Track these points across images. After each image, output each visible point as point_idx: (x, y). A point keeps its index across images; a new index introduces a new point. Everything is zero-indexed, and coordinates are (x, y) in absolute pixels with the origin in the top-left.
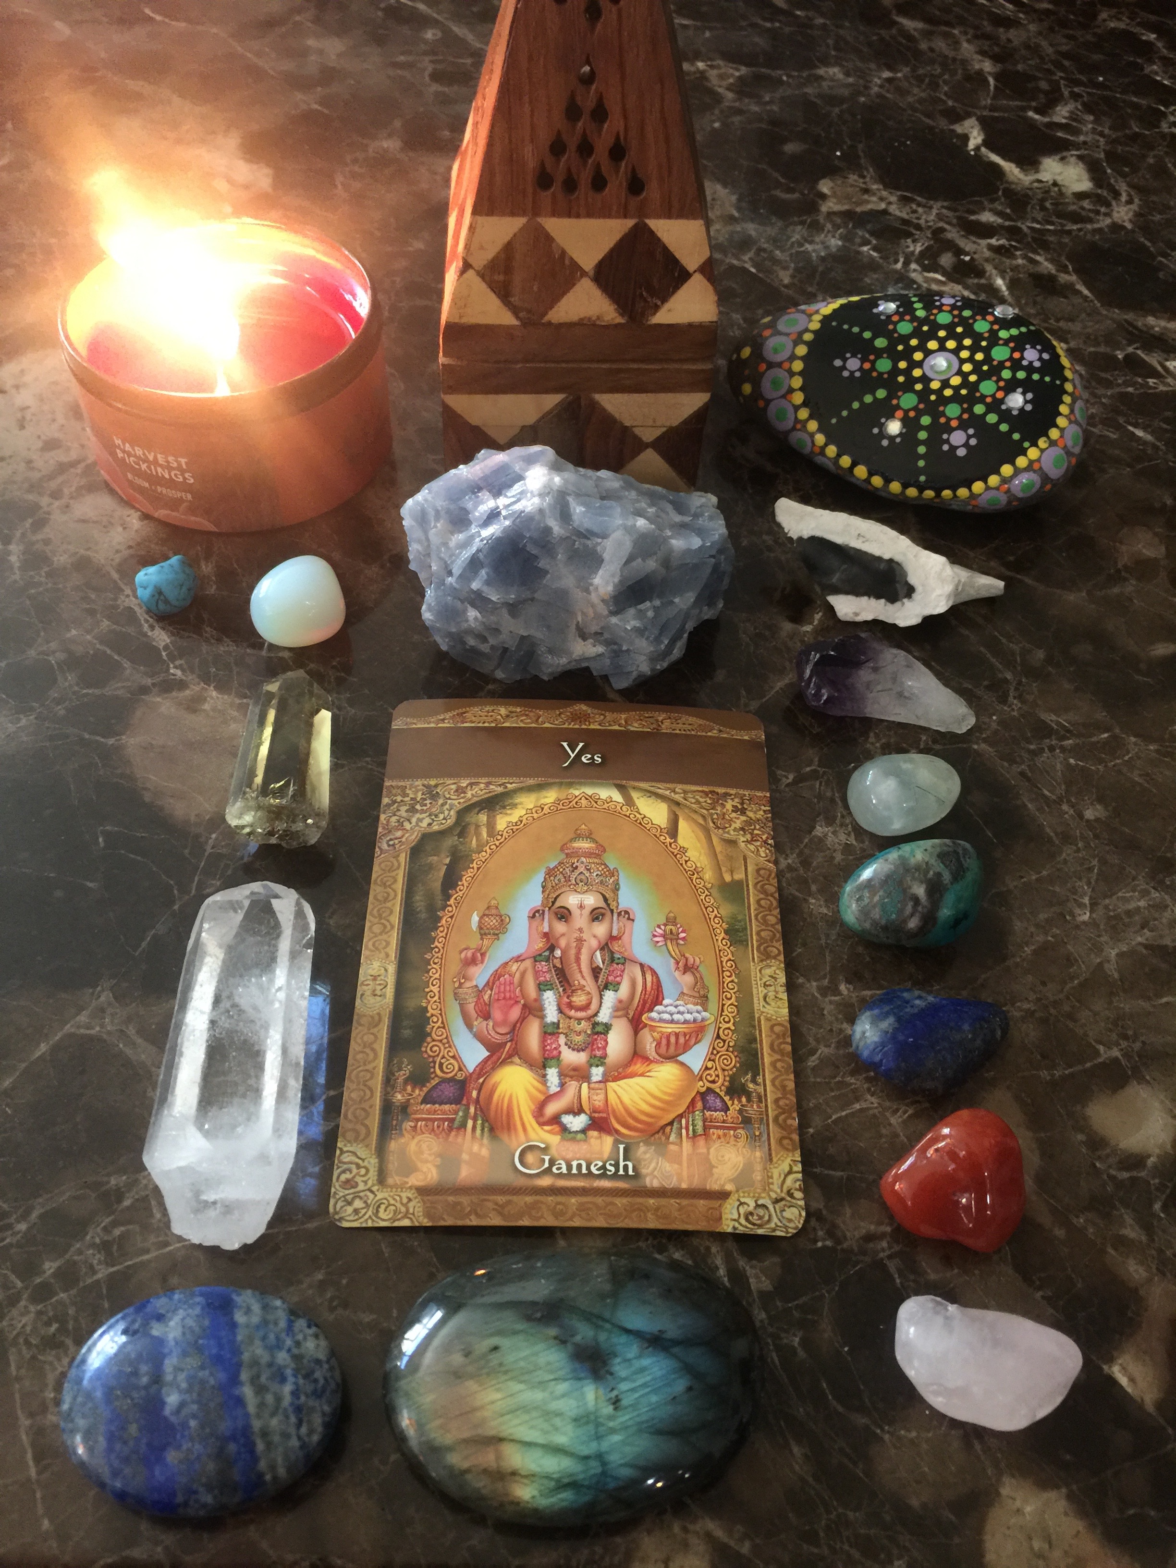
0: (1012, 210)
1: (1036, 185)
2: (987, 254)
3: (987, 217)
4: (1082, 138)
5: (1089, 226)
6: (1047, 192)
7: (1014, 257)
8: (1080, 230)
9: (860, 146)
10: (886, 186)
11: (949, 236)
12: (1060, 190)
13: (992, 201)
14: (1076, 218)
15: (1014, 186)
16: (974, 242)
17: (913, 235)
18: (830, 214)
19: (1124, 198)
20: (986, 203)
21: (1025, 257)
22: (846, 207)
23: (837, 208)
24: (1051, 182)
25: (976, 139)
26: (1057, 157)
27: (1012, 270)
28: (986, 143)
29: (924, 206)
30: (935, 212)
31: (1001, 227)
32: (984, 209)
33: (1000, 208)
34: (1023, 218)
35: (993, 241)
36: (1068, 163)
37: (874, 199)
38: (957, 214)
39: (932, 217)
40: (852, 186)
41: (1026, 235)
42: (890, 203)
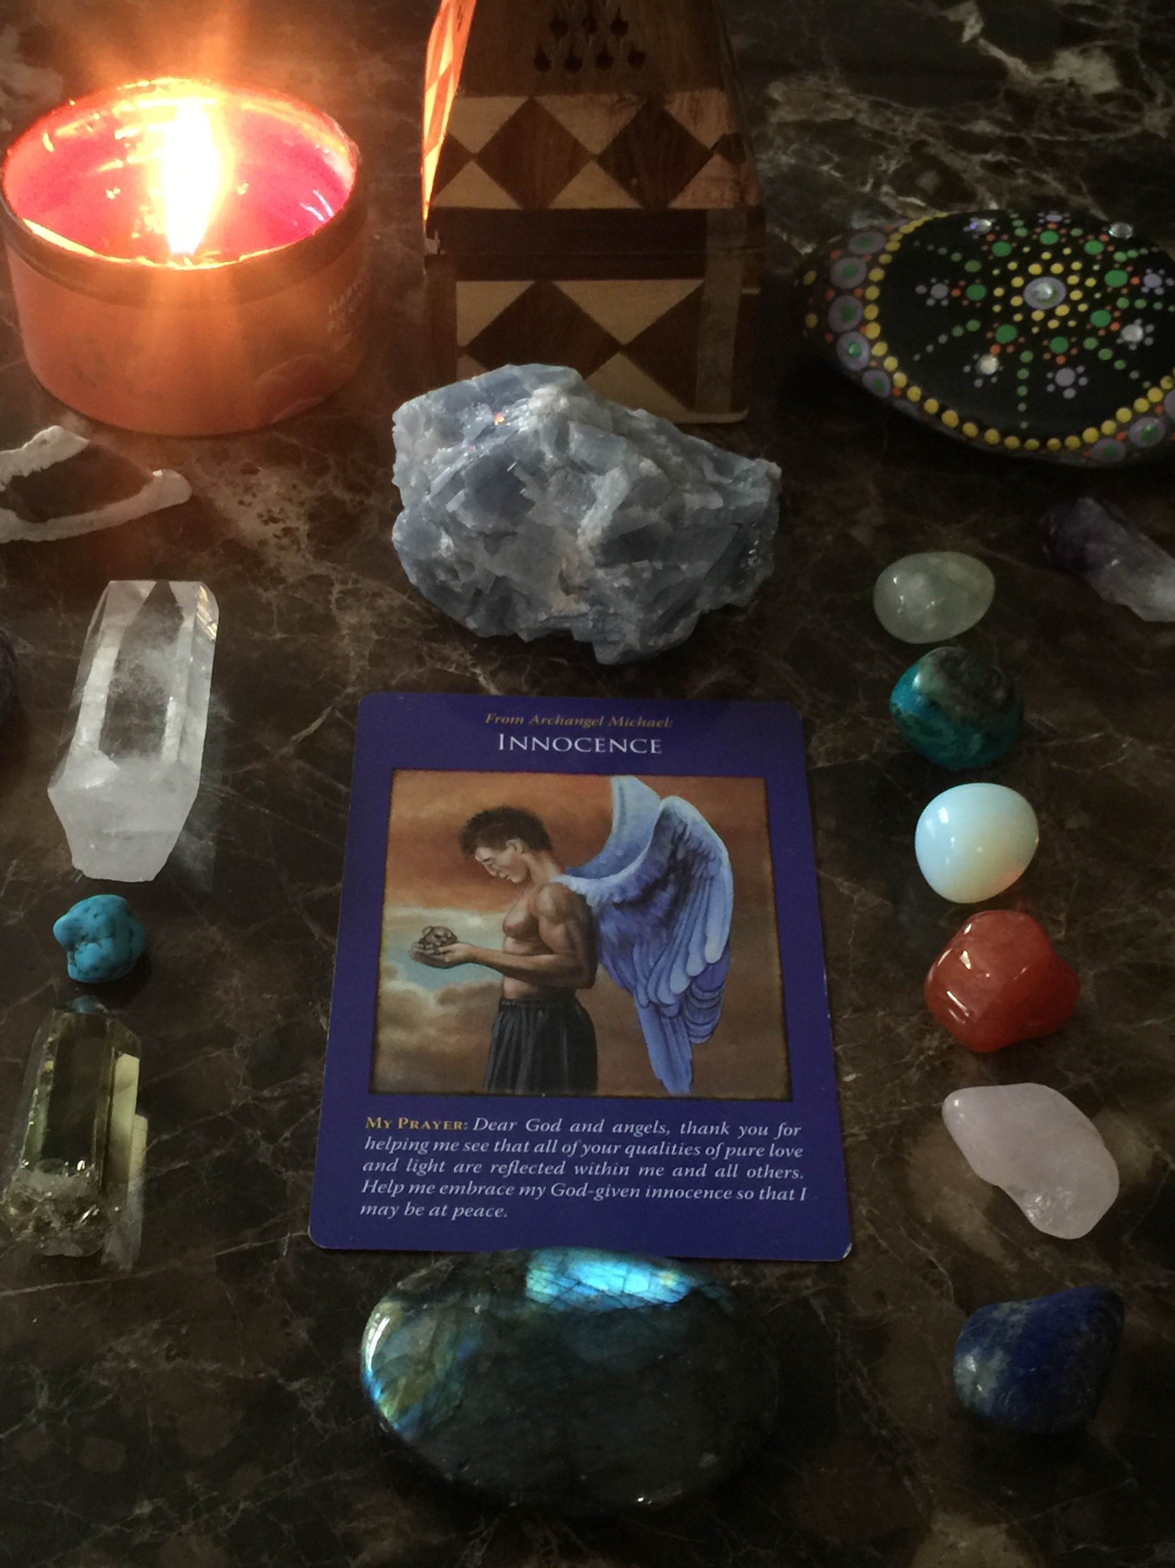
0: (1015, 118)
1: (1046, 85)
2: (980, 172)
3: (982, 127)
4: (1111, 24)
5: (1112, 137)
6: (1061, 93)
7: (1013, 175)
8: (1099, 141)
9: (823, 40)
11: (932, 151)
12: (1078, 92)
13: (990, 106)
14: (1095, 125)
15: (1017, 88)
16: (964, 159)
17: (887, 150)
18: (782, 126)
19: (1160, 99)
20: (982, 108)
21: (1028, 175)
22: (803, 116)
23: (791, 118)
24: (1067, 80)
25: (972, 29)
26: (1078, 50)
27: (1011, 192)
28: (985, 33)
29: (901, 114)
30: (915, 120)
31: (1000, 139)
32: (977, 118)
33: (999, 115)
34: (1028, 127)
35: (988, 157)
36: (1090, 57)
37: (839, 106)
38: (944, 123)
39: (912, 128)
40: (811, 90)
41: (1030, 148)
42: (859, 111)
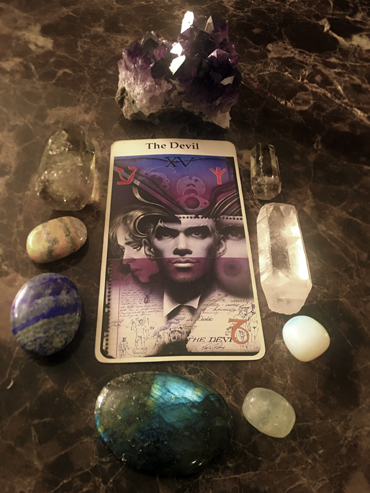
0: (343, 57)
1: (351, 46)
2: (334, 75)
3: (333, 60)
6: (356, 49)
7: (344, 77)
9: (283, 30)
10: (293, 47)
11: (318, 68)
12: (360, 49)
13: (335, 53)
15: (342, 47)
16: (329, 71)
17: (305, 67)
18: (272, 58)
20: (332, 54)
21: (349, 77)
22: (278, 56)
23: (275, 56)
24: (357, 45)
25: (327, 28)
26: (359, 35)
27: (344, 82)
28: (331, 29)
29: (308, 55)
30: (313, 57)
31: (339, 64)
32: (332, 57)
33: (338, 56)
34: (347, 60)
35: (336, 70)
36: (362, 38)
37: (289, 52)
38: (321, 59)
39: (312, 60)
40: (280, 47)
41: (348, 67)
42: (295, 54)
